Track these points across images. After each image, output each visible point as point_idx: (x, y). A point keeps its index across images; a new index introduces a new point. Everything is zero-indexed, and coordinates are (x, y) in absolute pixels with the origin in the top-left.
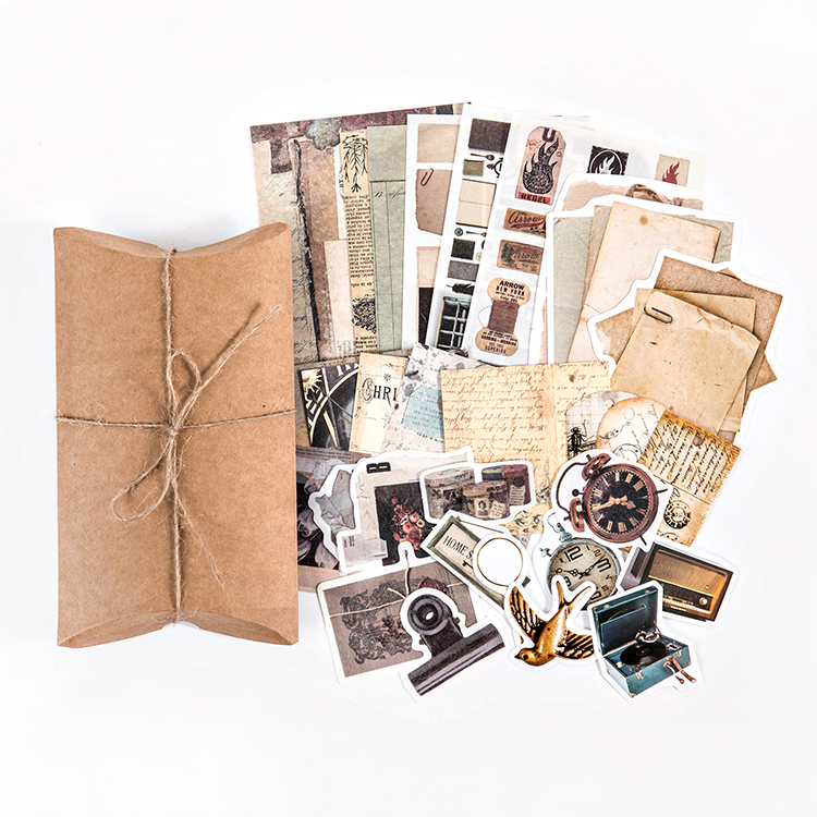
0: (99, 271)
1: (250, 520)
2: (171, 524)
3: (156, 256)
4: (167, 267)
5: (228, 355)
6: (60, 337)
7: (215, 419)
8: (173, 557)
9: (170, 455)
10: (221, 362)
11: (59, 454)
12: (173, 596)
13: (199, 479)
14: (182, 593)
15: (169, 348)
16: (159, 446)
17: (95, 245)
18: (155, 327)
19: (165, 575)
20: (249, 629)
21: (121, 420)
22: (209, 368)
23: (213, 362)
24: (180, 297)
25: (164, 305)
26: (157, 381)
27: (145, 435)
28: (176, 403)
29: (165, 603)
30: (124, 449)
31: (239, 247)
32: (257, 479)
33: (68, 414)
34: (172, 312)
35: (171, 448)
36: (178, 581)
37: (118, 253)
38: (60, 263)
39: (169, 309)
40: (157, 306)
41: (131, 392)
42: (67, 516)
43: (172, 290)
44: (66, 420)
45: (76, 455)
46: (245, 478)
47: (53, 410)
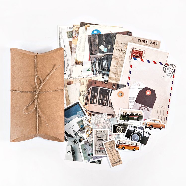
0: (20, 58)
1: (54, 114)
2: (36, 114)
3: (33, 54)
4: (36, 57)
5: (49, 76)
6: (12, 73)
7: (46, 91)
8: (36, 122)
9: (36, 99)
10: (47, 78)
11: (11, 99)
12: (36, 130)
13: (42, 104)
14: (38, 130)
15: (36, 75)
16: (33, 97)
17: (20, 52)
18: (33, 70)
19: (35, 126)
20: (53, 138)
21: (25, 91)
22: (44, 79)
23: (46, 78)
24: (39, 64)
25: (35, 65)
26: (33, 82)
27: (31, 94)
28: (37, 87)
29: (34, 132)
30: (26, 97)
31: (52, 53)
32: (55, 104)
33: (13, 90)
34: (37, 67)
35: (36, 97)
36: (38, 127)
37: (25, 54)
38: (12, 56)
39: (36, 66)
40: (33, 66)
41: (27, 85)
42: (13, 113)
43: (37, 62)
44: (13, 91)
45: (15, 99)
46: (53, 104)
47: (10, 89)
